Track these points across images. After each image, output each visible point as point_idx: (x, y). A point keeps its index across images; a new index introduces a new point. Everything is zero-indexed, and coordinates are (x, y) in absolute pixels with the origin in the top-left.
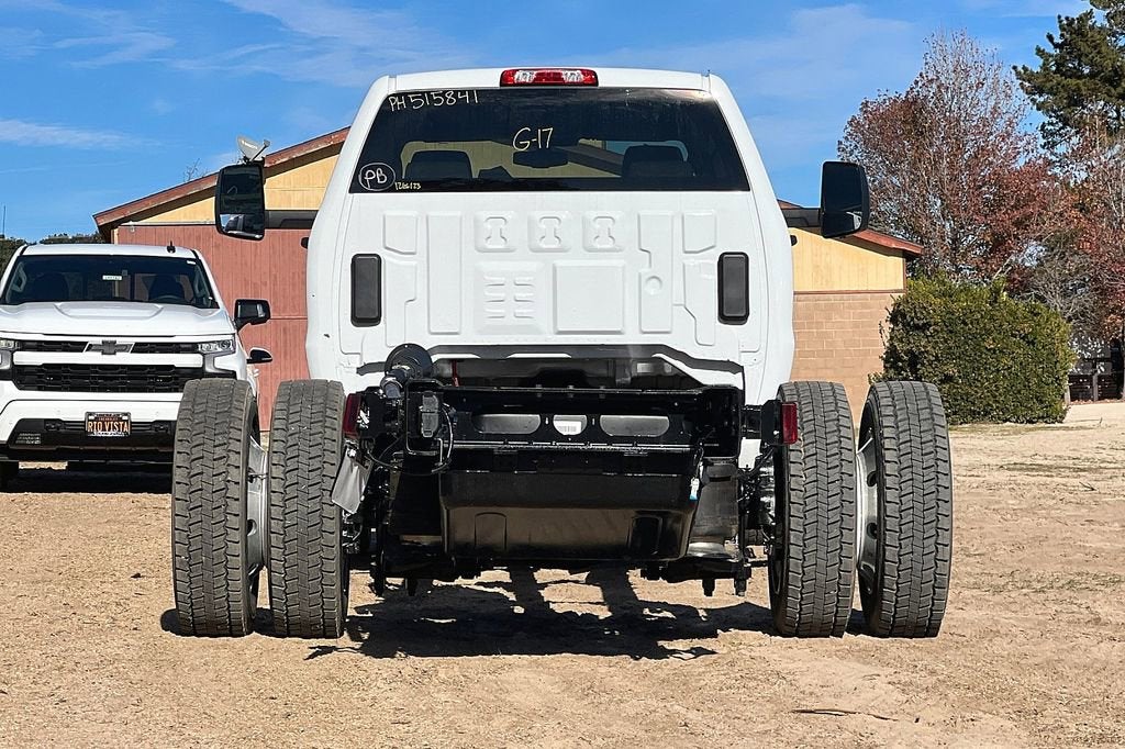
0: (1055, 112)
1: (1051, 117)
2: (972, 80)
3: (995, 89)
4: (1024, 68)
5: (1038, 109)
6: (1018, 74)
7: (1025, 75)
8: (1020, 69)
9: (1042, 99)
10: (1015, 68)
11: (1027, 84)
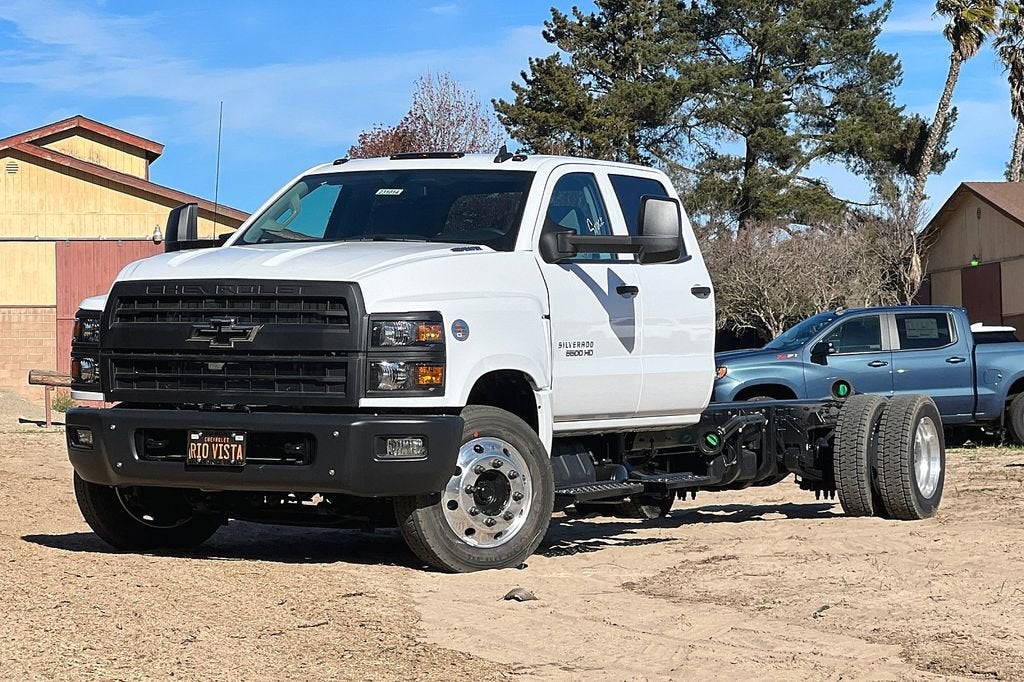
0: (528, 139)
1: (524, 144)
2: (453, 118)
3: (474, 123)
4: (501, 101)
5: (512, 137)
6: (496, 106)
7: (501, 107)
8: (497, 102)
9: (515, 129)
10: (493, 101)
11: (504, 116)
